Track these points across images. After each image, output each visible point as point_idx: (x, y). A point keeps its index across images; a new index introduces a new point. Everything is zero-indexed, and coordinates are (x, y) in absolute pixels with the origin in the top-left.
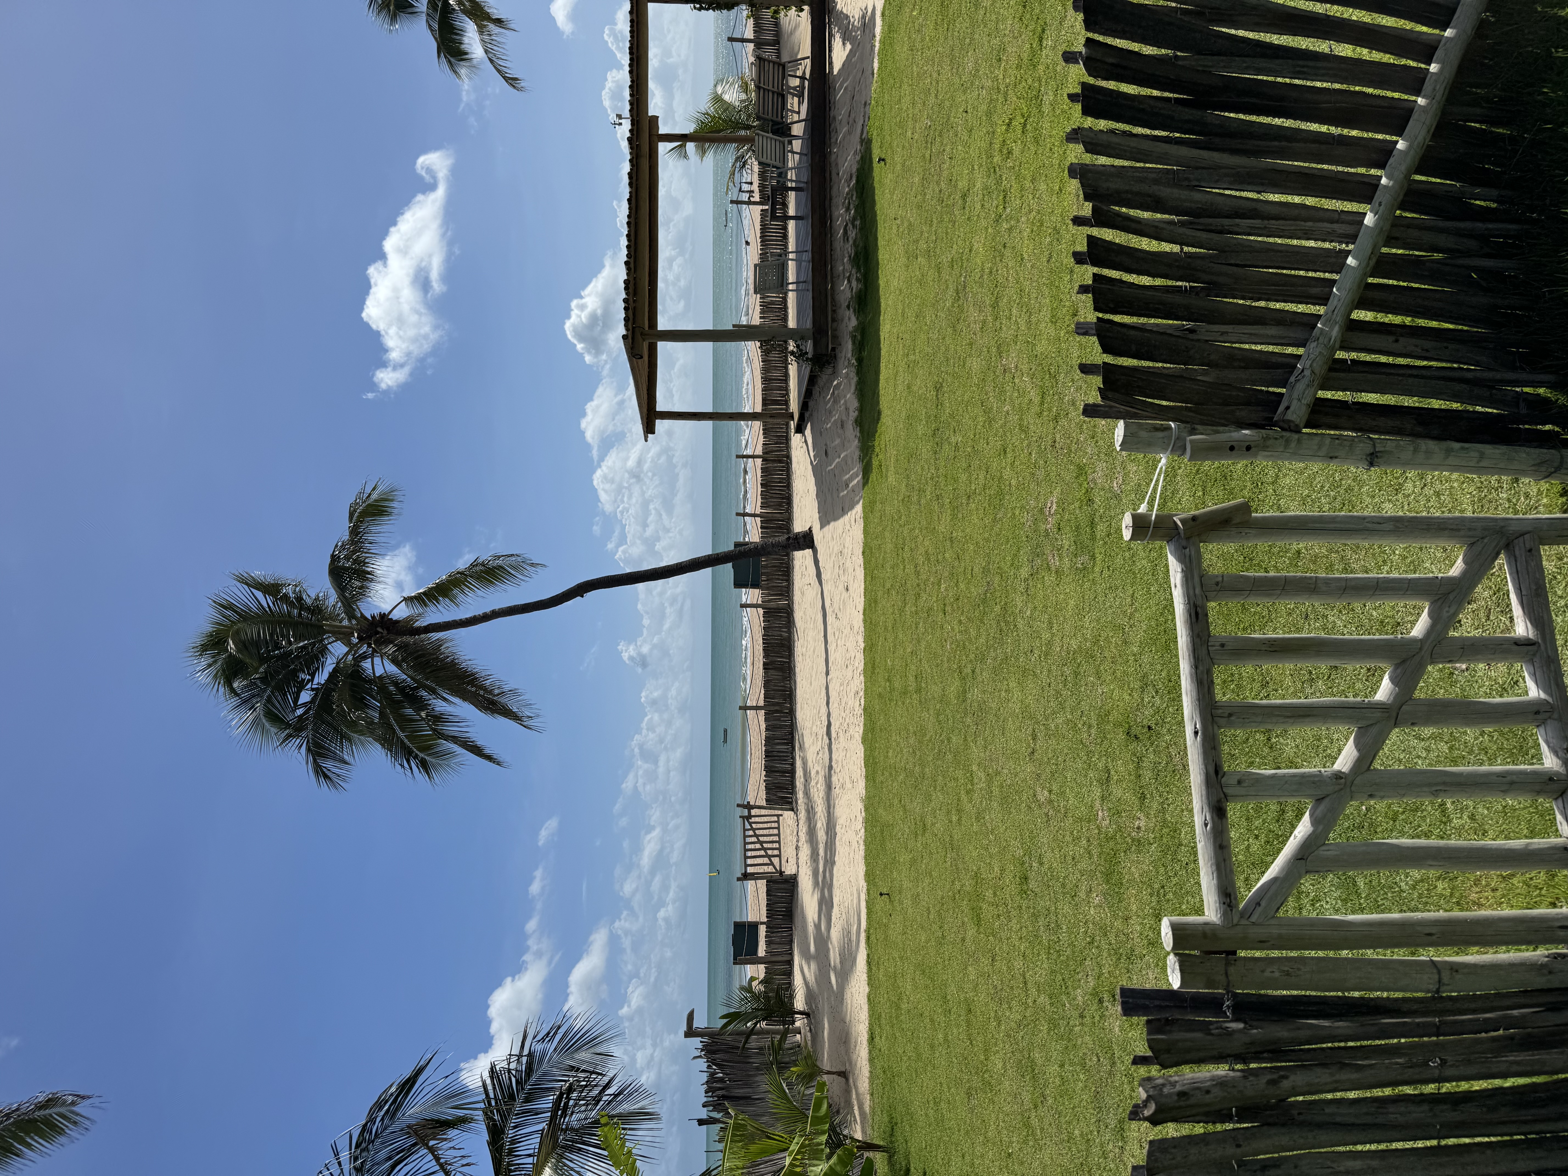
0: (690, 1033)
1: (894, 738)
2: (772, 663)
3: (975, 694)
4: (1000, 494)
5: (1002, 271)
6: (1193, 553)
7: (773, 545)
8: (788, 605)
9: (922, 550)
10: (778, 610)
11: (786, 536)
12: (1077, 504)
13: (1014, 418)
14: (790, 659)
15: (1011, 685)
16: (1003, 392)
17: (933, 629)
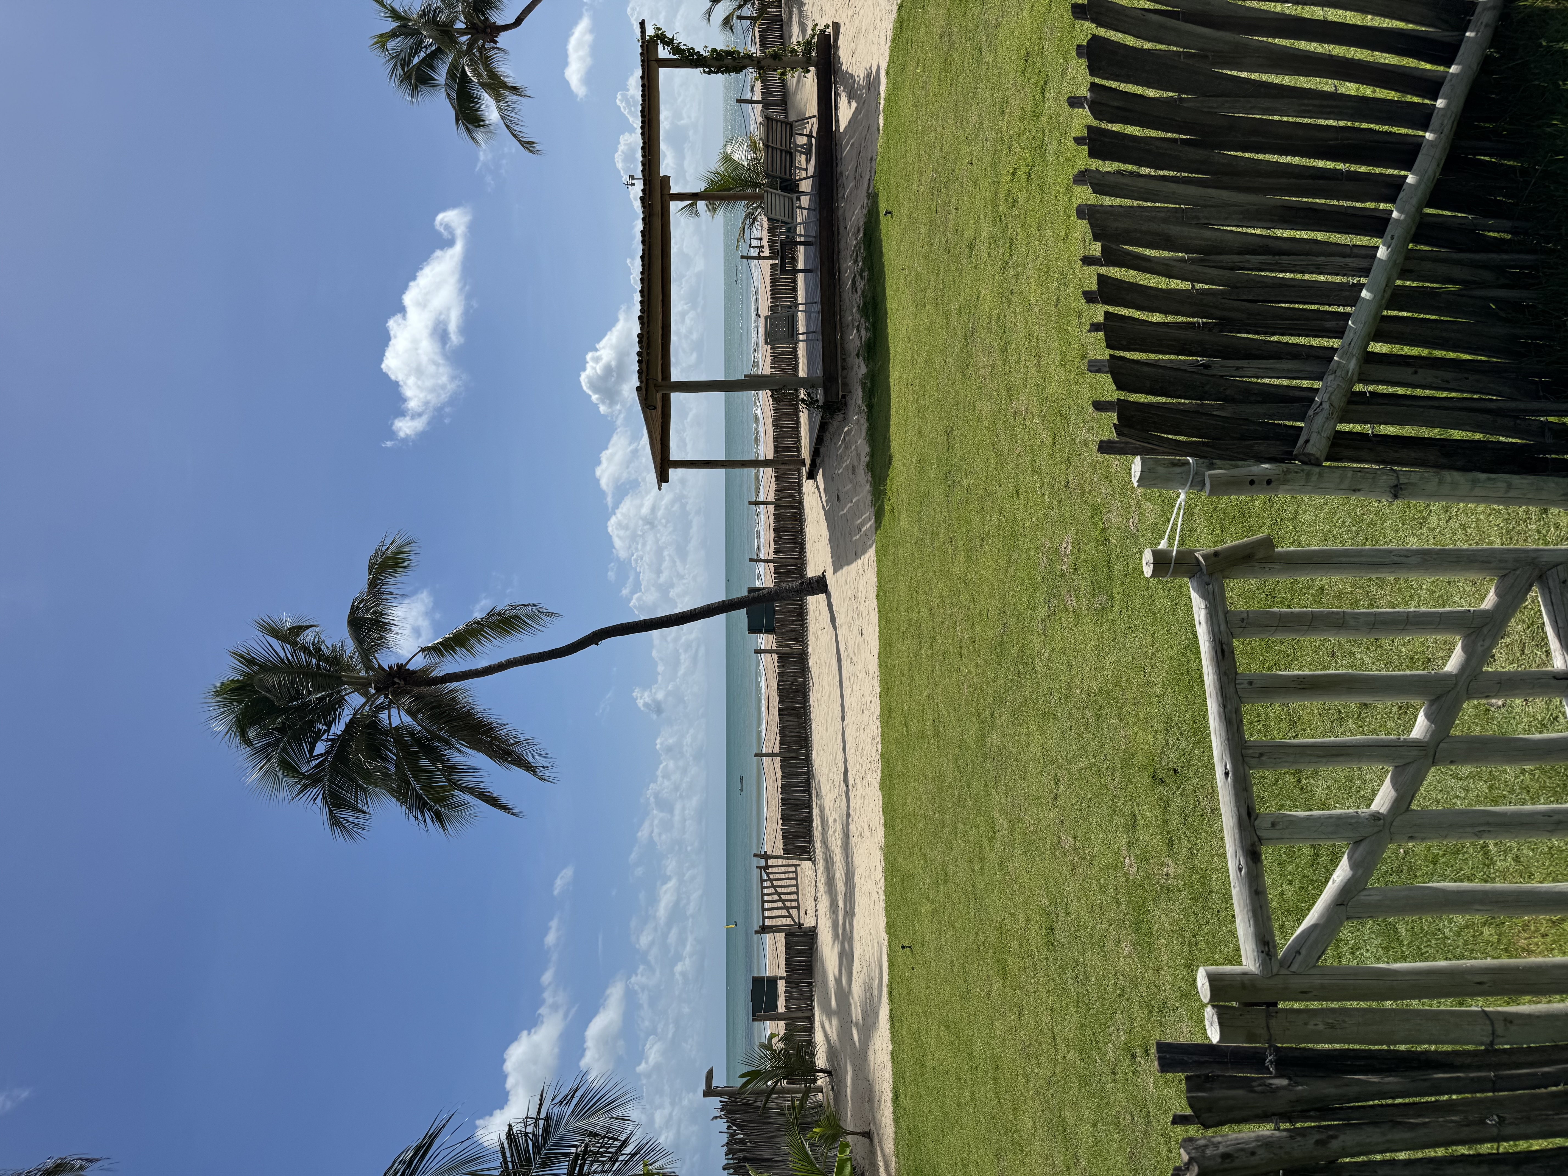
0: (710, 1092)
1: (912, 784)
2: (787, 708)
3: (994, 738)
4: (1014, 535)
5: (1010, 317)
6: (1216, 589)
7: (786, 590)
8: (803, 650)
9: (936, 593)
10: (793, 655)
11: (799, 581)
12: (1093, 544)
13: (1026, 460)
14: (805, 705)
15: (1031, 728)
16: (1013, 435)
17: (949, 672)
